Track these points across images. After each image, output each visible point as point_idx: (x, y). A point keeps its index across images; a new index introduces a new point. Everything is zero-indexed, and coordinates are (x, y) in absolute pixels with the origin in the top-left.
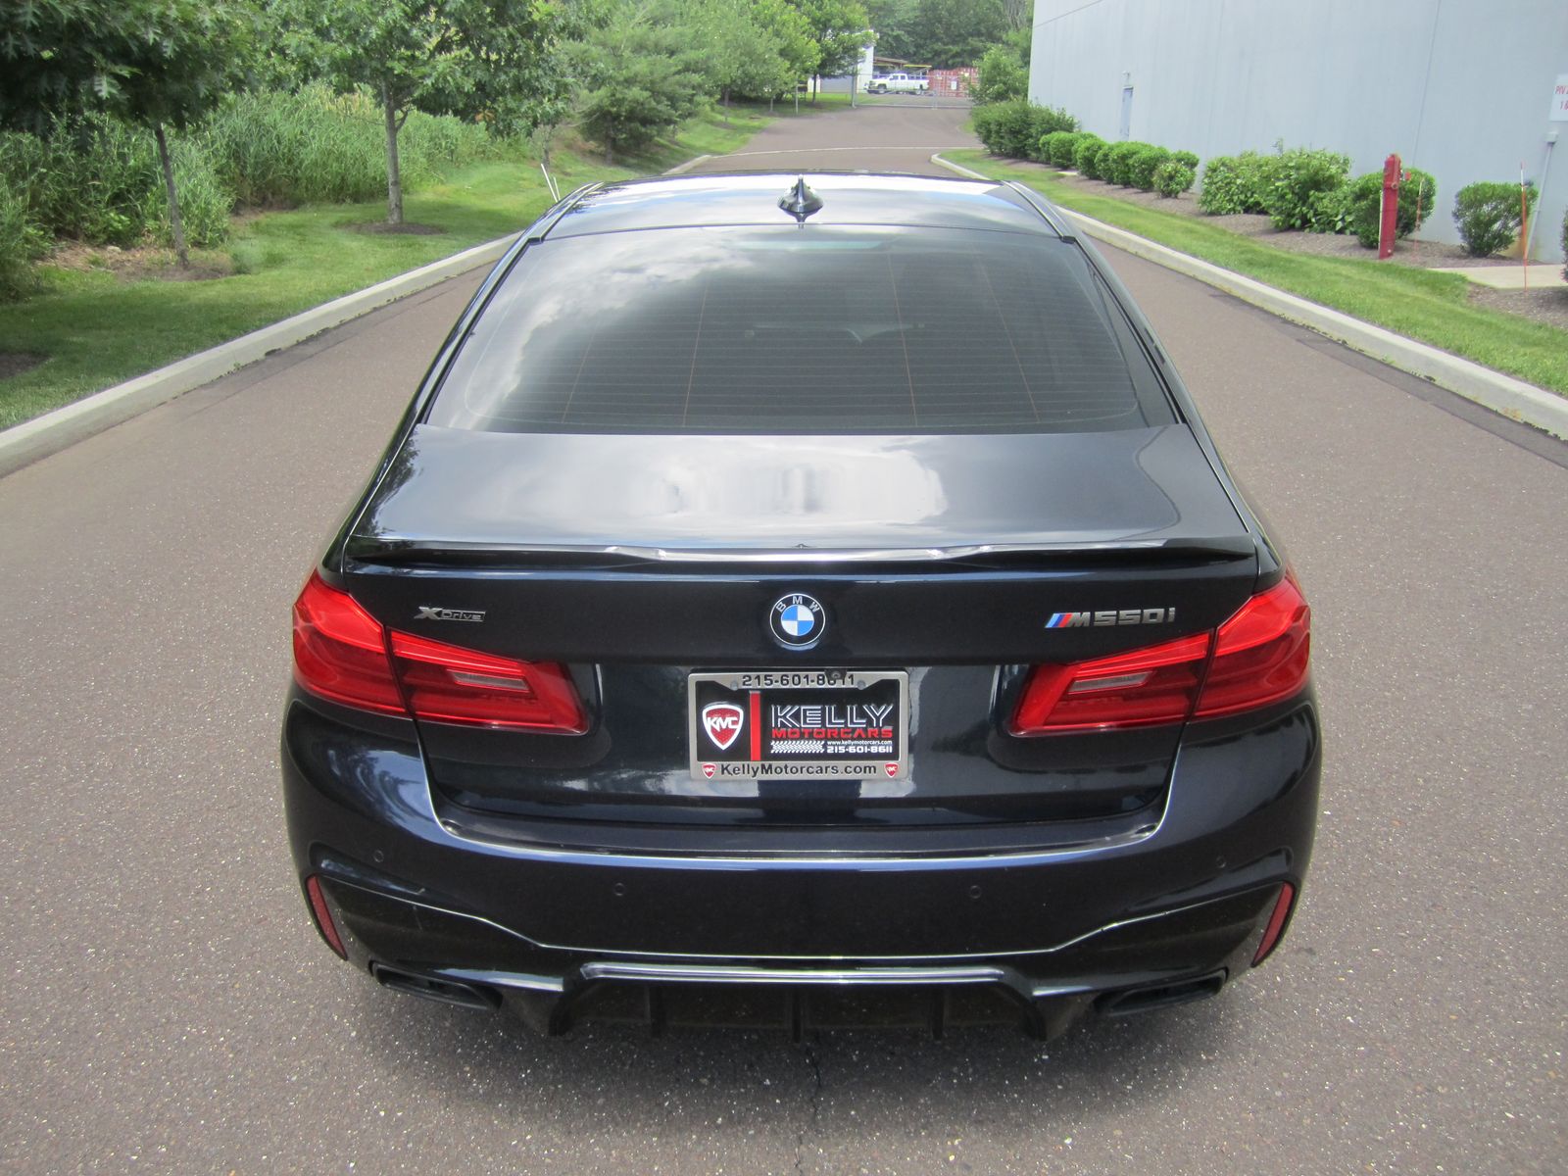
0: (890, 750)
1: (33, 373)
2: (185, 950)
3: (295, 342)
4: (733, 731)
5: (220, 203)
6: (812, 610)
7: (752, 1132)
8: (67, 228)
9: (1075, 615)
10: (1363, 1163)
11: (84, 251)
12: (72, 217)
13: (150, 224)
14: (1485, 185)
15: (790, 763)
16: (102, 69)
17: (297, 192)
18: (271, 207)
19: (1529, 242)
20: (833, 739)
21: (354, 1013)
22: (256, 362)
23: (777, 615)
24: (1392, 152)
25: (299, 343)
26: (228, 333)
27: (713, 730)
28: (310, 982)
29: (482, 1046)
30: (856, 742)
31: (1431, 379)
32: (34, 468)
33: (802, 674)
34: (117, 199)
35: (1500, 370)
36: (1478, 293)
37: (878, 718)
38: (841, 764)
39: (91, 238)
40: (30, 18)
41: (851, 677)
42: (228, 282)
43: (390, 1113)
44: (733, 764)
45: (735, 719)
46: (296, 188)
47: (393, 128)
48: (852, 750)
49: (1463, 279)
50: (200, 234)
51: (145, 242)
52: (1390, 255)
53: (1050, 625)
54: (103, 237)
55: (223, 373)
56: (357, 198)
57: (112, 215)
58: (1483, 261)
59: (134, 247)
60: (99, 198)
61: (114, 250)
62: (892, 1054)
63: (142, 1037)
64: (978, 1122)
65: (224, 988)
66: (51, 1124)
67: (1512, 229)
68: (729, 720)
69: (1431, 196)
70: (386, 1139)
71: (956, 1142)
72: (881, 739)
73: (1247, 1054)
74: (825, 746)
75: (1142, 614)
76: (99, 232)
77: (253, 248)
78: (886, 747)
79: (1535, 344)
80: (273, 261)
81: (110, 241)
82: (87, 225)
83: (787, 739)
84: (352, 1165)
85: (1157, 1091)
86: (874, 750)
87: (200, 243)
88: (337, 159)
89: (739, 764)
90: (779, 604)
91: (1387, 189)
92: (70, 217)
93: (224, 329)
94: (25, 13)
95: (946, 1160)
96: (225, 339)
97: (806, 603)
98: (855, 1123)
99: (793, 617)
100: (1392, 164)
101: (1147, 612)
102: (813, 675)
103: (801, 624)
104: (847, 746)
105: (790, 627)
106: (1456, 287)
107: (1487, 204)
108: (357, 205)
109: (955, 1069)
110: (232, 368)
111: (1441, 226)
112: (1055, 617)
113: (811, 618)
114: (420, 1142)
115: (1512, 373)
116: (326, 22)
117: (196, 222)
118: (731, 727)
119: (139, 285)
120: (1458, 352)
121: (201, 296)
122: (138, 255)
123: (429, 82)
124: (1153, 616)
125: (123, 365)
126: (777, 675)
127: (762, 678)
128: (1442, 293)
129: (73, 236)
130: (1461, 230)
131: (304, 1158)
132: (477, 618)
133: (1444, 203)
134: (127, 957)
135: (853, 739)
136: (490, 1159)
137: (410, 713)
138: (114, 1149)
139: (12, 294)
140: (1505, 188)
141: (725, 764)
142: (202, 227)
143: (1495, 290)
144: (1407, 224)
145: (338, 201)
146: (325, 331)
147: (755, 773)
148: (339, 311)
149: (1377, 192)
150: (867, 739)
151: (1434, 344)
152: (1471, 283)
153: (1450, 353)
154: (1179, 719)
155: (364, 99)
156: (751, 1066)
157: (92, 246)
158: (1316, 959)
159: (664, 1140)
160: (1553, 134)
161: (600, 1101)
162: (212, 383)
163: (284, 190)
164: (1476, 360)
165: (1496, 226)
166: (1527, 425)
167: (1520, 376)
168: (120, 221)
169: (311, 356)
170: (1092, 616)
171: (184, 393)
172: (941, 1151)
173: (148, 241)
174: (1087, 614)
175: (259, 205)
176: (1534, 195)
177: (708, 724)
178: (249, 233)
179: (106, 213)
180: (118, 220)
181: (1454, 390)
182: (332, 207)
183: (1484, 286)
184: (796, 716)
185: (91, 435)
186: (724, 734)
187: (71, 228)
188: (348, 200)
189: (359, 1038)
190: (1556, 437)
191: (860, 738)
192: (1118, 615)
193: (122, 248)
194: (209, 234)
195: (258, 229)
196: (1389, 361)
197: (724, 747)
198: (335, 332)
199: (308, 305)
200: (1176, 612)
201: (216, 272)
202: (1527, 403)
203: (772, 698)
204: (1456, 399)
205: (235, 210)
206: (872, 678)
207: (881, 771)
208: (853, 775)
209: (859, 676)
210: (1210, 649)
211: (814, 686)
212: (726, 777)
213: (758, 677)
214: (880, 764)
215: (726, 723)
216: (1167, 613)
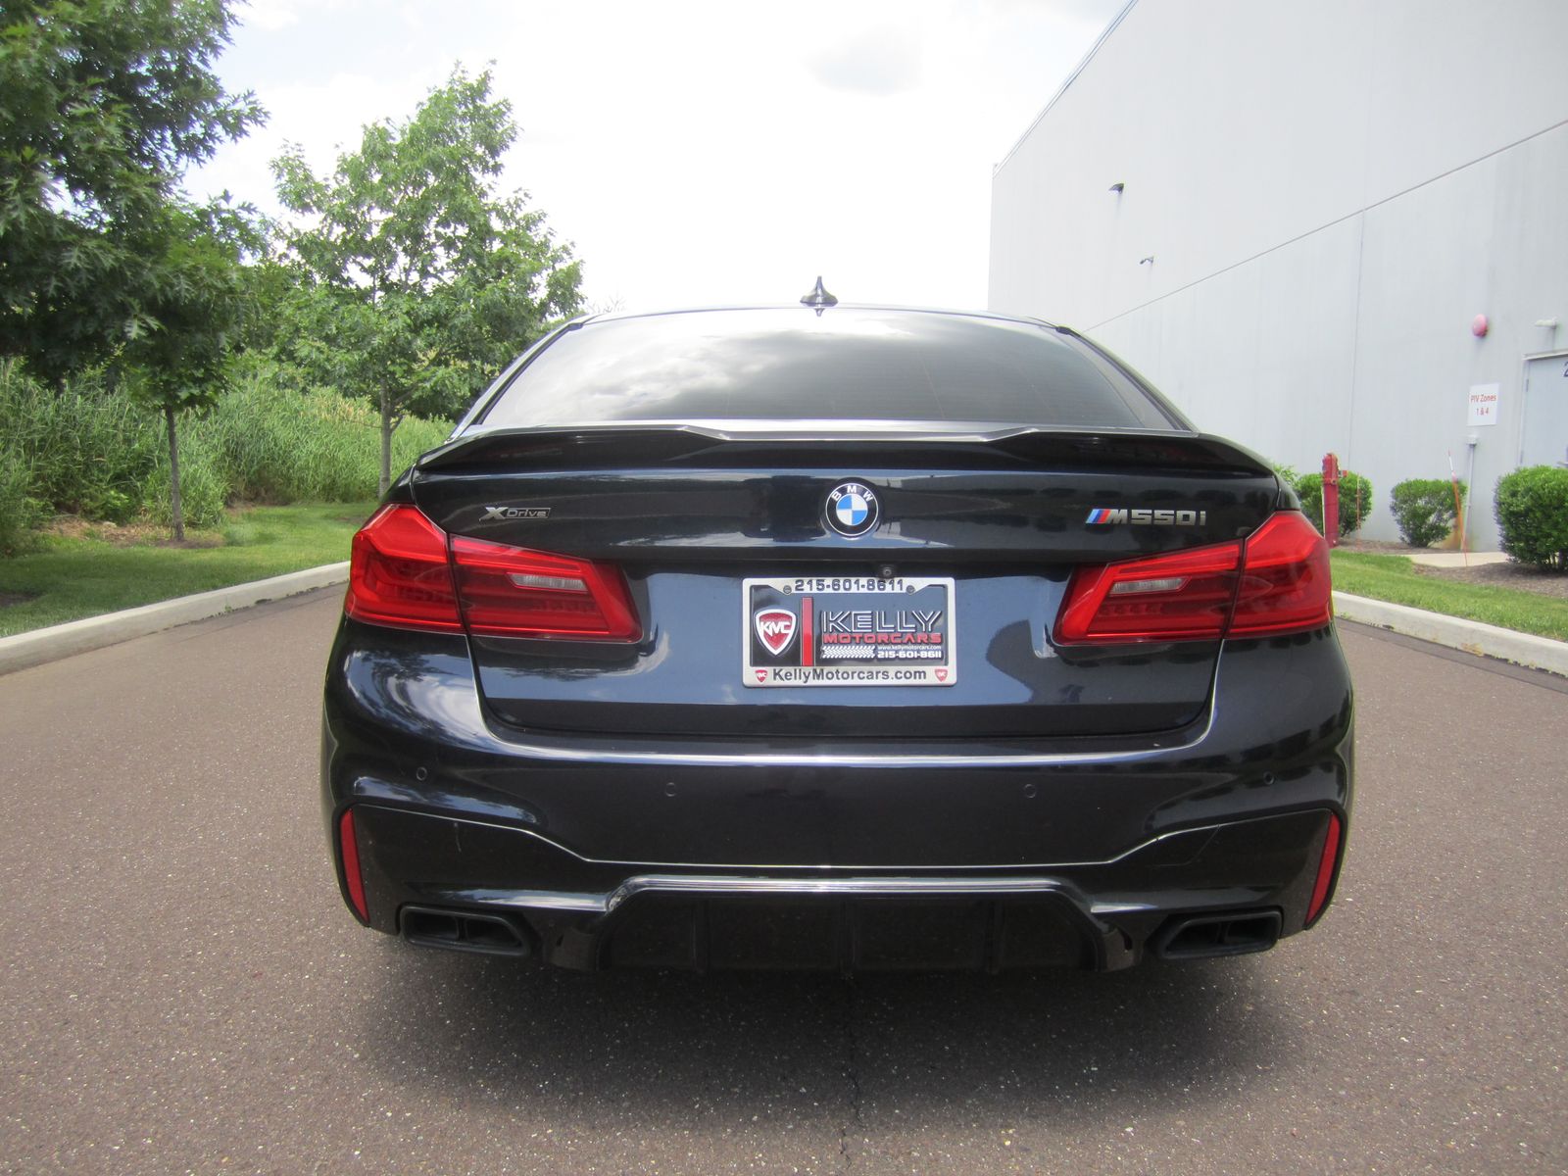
0: (939, 654)
1: (29, 605)
2: (176, 996)
3: (285, 596)
4: (786, 635)
5: (216, 488)
6: (865, 499)
7: (790, 1127)
8: (67, 502)
9: (1113, 511)
10: (1441, 1142)
11: (80, 525)
12: (73, 493)
13: (147, 503)
14: (1416, 482)
15: (842, 668)
16: (135, 316)
17: (289, 490)
18: (263, 502)
19: (1464, 533)
20: (883, 644)
21: (357, 1040)
22: (246, 608)
23: (833, 504)
24: (1329, 452)
25: (288, 597)
26: (220, 585)
27: (766, 634)
28: (310, 1018)
29: (495, 1064)
30: (906, 647)
31: (1389, 627)
32: (23, 674)
33: (853, 580)
34: (119, 479)
35: (1454, 615)
36: (1422, 571)
37: (926, 622)
38: (892, 670)
39: (88, 514)
40: (74, 260)
41: (900, 582)
42: (221, 551)
43: (397, 1114)
44: (785, 670)
45: (788, 623)
46: (288, 487)
47: (387, 431)
48: (902, 655)
49: (1408, 560)
50: (195, 515)
51: (141, 521)
52: (1335, 545)
53: (1090, 519)
54: (101, 513)
55: (214, 613)
56: (346, 498)
57: (112, 493)
58: (1424, 550)
59: (130, 523)
60: (101, 476)
61: (110, 526)
62: (933, 1068)
63: (127, 1058)
64: (1033, 1117)
65: (217, 1024)
66: (25, 1122)
67: (1446, 521)
68: (782, 624)
69: (1368, 497)
70: (394, 1133)
71: (1011, 1131)
72: (930, 644)
73: (1304, 1065)
74: (875, 650)
75: (1175, 515)
76: (97, 508)
77: (246, 530)
78: (934, 652)
79: (1486, 597)
80: (264, 539)
81: (106, 518)
82: (87, 500)
83: (838, 643)
84: (357, 1153)
85: (1216, 1093)
86: (923, 655)
87: (194, 523)
88: (329, 463)
89: (791, 669)
90: (835, 495)
91: (1327, 485)
92: (71, 492)
93: (217, 581)
94: (71, 257)
95: (1004, 1146)
96: (215, 588)
97: (860, 493)
98: (899, 1118)
99: (847, 504)
100: (1330, 463)
101: (1180, 513)
102: (863, 581)
103: (855, 513)
104: (897, 651)
105: (845, 517)
106: (1403, 565)
107: (1421, 499)
108: (346, 505)
109: (1001, 1079)
110: (223, 610)
111: (1381, 522)
112: (1095, 512)
113: (865, 507)
114: (432, 1135)
115: (1466, 616)
116: (334, 331)
117: (193, 503)
118: (783, 631)
119: (135, 549)
120: (1412, 603)
121: (194, 559)
122: (133, 531)
123: (428, 385)
124: (1186, 518)
125: (113, 603)
126: (828, 581)
127: (814, 582)
128: (1389, 569)
129: (72, 510)
130: (1400, 522)
131: (304, 1148)
132: (542, 514)
133: (1381, 500)
134: (112, 1000)
135: (901, 643)
136: (509, 1148)
137: (466, 628)
138: (94, 1141)
139: (9, 551)
140: (1436, 483)
141: (778, 669)
142: (198, 509)
143: (1438, 569)
144: (1350, 523)
145: (329, 499)
146: (314, 589)
147: (807, 678)
148: (328, 574)
149: (1319, 489)
150: (916, 643)
151: (1388, 599)
152: (1414, 564)
153: (1404, 605)
154: (1216, 634)
155: (360, 411)
156: (784, 1078)
157: (89, 521)
158: (1360, 999)
159: (697, 1133)
160: (1473, 438)
161: (626, 1104)
162: (203, 621)
163: (277, 487)
164: (1430, 609)
165: (1432, 519)
166: (1487, 656)
167: (1475, 618)
168: (119, 499)
169: (301, 605)
170: (1130, 513)
171: (176, 626)
172: (995, 1138)
173: (144, 519)
174: (1124, 512)
175: (252, 500)
176: (1463, 490)
177: (761, 628)
178: (240, 519)
179: (107, 490)
180: (118, 498)
181: (1412, 634)
182: (322, 505)
183: (1428, 566)
184: (847, 621)
185: (80, 651)
186: (777, 638)
187: (71, 502)
188: (337, 500)
189: (362, 1059)
190: (1516, 664)
191: (909, 642)
192: (1153, 513)
193: (118, 524)
194: (203, 515)
195: (250, 518)
196: (1348, 615)
197: (776, 652)
198: (324, 591)
199: (298, 568)
200: (1207, 515)
201: (208, 546)
202: (1485, 636)
203: (821, 601)
204: (1416, 642)
205: (230, 500)
206: (920, 583)
207: (931, 676)
208: (903, 682)
209: (907, 581)
210: (1240, 560)
211: (865, 590)
212: (778, 682)
213: (810, 582)
214: (930, 670)
215: (779, 627)
216: (1198, 516)
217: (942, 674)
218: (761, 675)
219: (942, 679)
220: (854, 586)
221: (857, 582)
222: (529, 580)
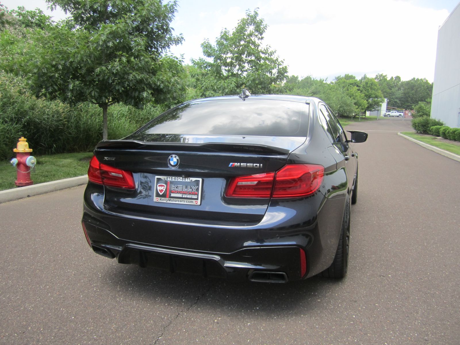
0: (196, 197)
4: (163, 190)
6: (176, 159)
7: (172, 308)
9: (236, 164)
15: (175, 199)
20: (184, 194)
21: (103, 273)
23: (169, 160)
27: (159, 189)
37: (194, 189)
38: (186, 200)
41: (189, 179)
43: (96, 290)
44: (162, 198)
48: (188, 197)
53: (230, 166)
63: (58, 270)
65: (81, 265)
66: (31, 279)
68: (163, 187)
70: (92, 294)
71: (220, 318)
72: (195, 195)
73: (315, 317)
74: (182, 195)
75: (253, 165)
78: (195, 197)
83: (175, 193)
86: (193, 197)
89: (164, 198)
90: (170, 157)
97: (175, 157)
98: (198, 311)
99: (173, 160)
101: (255, 165)
103: (174, 162)
104: (187, 196)
105: (172, 163)
112: (231, 164)
113: (176, 161)
114: (99, 295)
124: (256, 166)
126: (173, 178)
132: (114, 159)
135: (189, 194)
136: (110, 301)
137: (103, 184)
138: (39, 285)
141: (161, 198)
147: (167, 201)
150: (192, 194)
154: (269, 197)
156: (183, 297)
170: (240, 164)
172: (214, 319)
174: (239, 164)
177: (158, 188)
184: (177, 187)
186: (161, 191)
189: (101, 277)
191: (190, 194)
192: (247, 165)
197: (161, 194)
200: (263, 165)
203: (172, 182)
206: (194, 179)
207: (194, 202)
208: (188, 203)
209: (191, 179)
210: (275, 178)
211: (181, 180)
212: (161, 201)
213: (170, 178)
214: (194, 201)
215: (162, 188)
216: (260, 165)
217: (196, 202)
218: (157, 199)
219: (196, 203)
220: (179, 179)
221: (180, 178)
222: (113, 174)
